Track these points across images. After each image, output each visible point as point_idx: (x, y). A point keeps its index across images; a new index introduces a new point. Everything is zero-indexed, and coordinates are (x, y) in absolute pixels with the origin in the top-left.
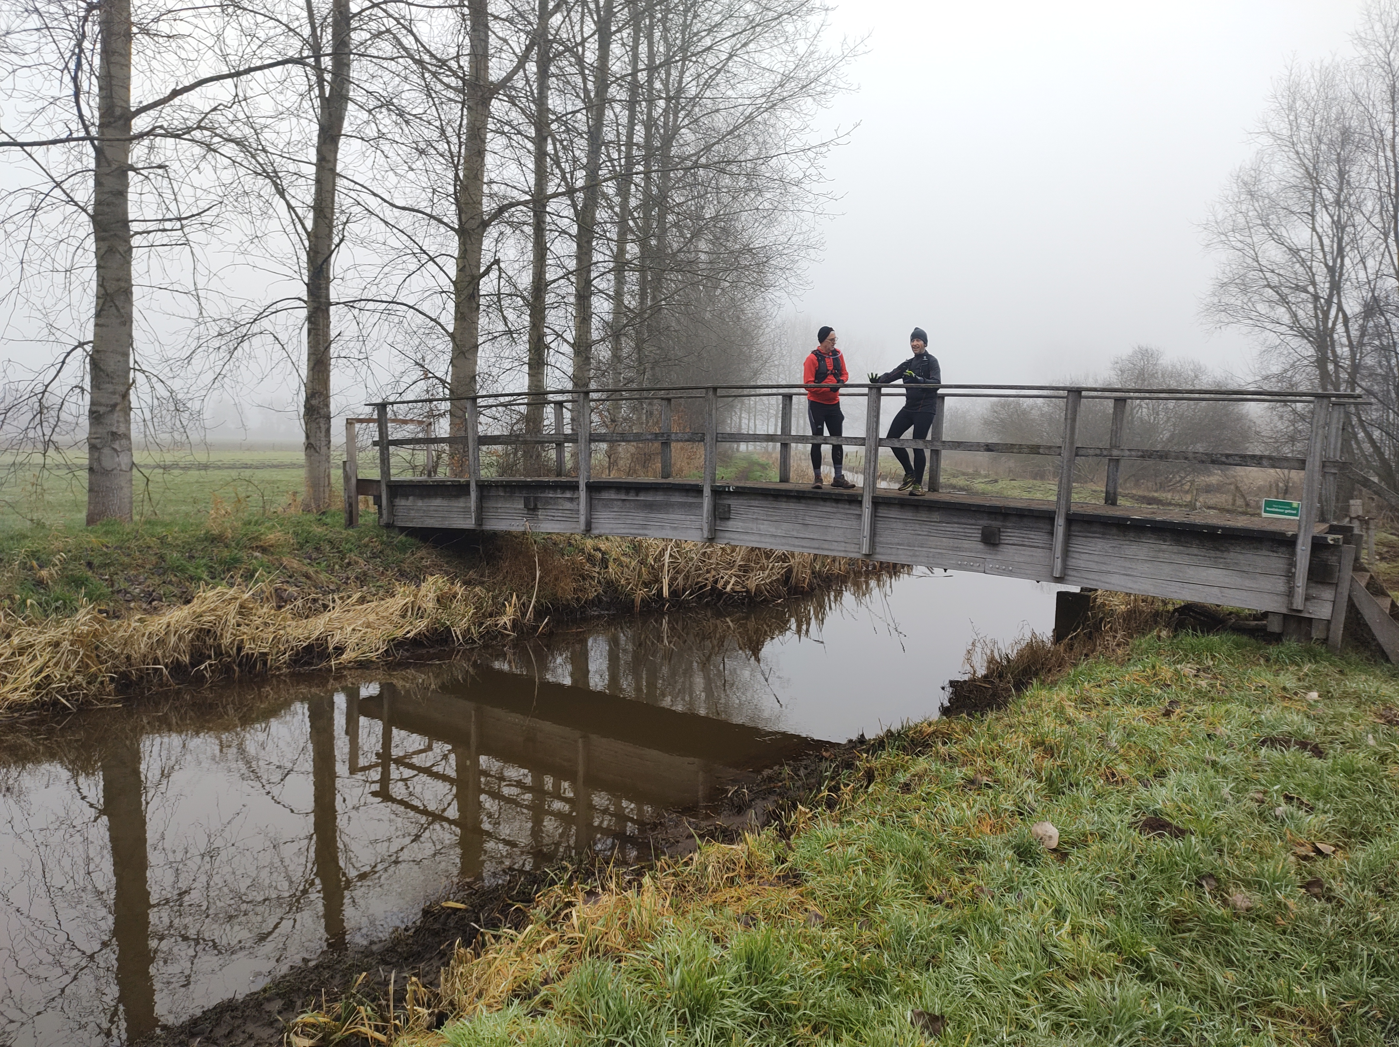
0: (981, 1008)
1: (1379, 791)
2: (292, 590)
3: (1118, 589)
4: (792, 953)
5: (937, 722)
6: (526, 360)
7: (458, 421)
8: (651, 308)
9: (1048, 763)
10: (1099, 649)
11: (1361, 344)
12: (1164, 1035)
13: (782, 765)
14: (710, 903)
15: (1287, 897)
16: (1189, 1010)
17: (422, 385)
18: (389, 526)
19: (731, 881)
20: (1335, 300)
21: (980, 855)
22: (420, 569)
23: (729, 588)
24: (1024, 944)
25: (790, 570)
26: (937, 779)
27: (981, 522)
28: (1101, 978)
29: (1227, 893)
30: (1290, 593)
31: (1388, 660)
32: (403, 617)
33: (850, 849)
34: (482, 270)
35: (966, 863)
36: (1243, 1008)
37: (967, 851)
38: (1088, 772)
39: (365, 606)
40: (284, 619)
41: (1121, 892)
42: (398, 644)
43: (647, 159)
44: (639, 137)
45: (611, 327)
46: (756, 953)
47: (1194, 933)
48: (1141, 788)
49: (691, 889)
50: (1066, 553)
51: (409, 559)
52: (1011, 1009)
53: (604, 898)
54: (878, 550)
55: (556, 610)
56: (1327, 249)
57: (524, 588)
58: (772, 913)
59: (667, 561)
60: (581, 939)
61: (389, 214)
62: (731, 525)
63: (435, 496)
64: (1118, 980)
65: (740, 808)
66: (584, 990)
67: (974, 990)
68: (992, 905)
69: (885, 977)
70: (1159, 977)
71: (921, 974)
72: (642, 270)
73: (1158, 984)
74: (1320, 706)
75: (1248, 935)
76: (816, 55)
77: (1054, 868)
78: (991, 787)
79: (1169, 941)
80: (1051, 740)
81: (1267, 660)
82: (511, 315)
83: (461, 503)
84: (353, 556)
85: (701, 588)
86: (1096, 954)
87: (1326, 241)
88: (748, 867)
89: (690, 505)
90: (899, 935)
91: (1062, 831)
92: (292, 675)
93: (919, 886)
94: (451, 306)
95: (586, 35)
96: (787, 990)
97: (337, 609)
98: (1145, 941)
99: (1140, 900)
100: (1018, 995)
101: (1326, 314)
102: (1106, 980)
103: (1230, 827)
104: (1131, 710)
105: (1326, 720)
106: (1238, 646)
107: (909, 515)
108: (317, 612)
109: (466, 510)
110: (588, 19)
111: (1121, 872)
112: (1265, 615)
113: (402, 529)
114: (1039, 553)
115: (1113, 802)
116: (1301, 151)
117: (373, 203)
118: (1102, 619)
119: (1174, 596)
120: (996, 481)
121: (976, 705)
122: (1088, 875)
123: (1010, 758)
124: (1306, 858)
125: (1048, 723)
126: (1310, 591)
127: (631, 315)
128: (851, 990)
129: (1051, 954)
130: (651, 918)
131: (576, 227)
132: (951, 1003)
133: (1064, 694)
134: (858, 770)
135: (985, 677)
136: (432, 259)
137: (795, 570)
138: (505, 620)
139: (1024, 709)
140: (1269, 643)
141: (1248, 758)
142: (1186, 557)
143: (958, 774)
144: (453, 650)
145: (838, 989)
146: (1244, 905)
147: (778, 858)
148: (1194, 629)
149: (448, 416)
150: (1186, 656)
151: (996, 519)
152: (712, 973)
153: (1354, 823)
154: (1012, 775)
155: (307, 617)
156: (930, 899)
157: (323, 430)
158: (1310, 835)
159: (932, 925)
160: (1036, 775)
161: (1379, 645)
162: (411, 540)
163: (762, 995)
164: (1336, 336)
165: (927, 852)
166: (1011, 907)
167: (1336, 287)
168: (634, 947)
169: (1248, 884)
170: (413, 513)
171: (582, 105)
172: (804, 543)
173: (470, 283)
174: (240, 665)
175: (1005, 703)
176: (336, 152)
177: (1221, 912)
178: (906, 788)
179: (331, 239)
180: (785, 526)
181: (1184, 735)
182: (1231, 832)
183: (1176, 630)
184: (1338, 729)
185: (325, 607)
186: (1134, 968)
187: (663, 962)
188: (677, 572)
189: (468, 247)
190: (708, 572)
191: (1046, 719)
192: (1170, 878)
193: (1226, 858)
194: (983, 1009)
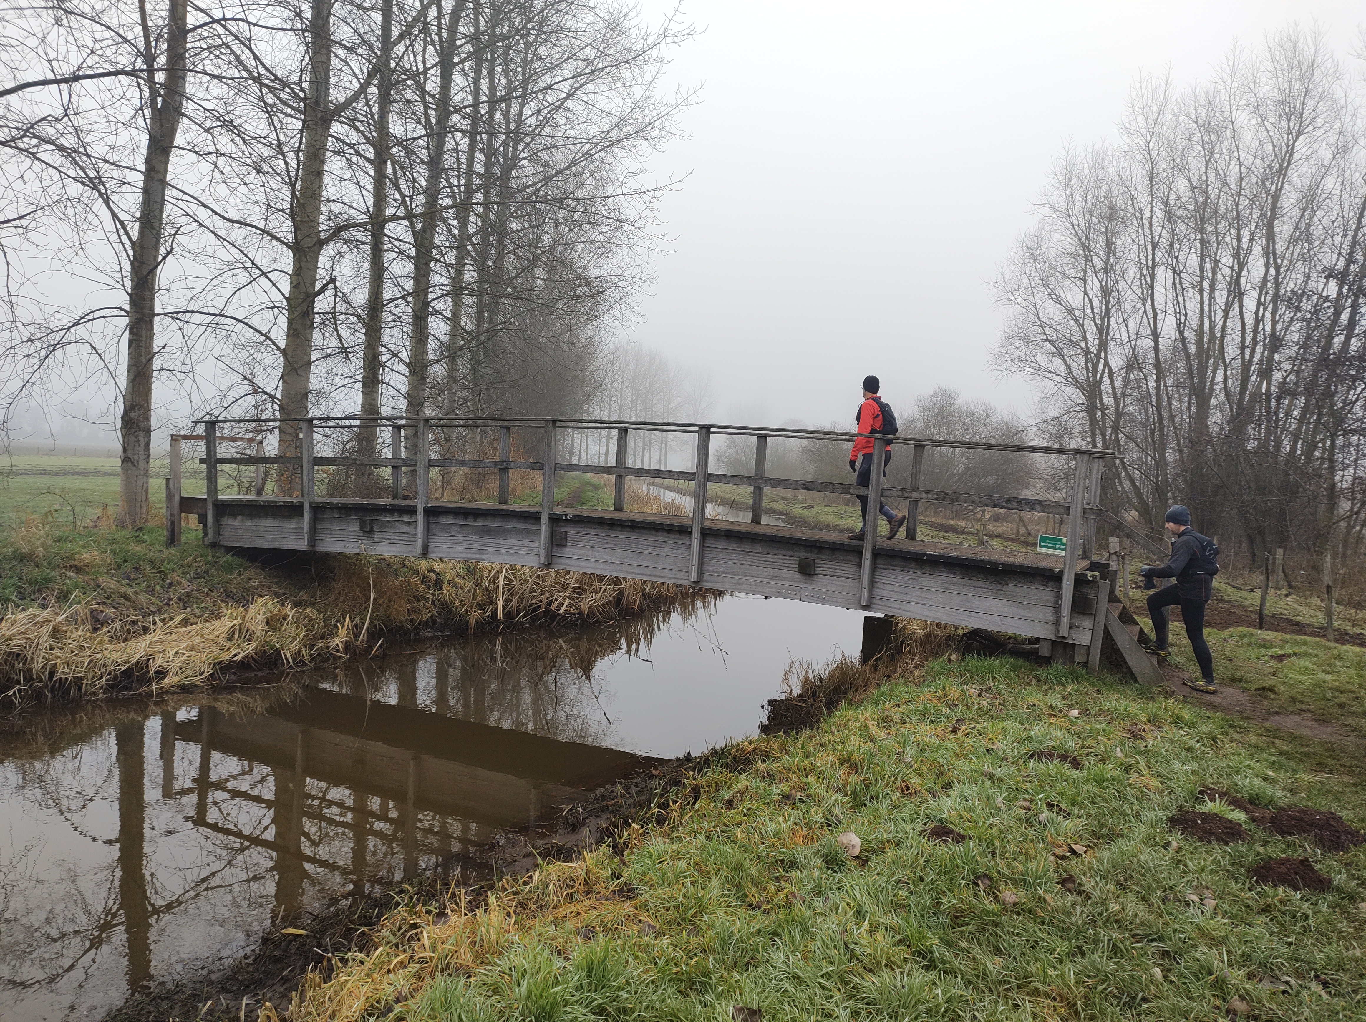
0: (793, 1001)
1: (1123, 797)
2: (109, 611)
3: (917, 616)
4: (628, 961)
5: (758, 740)
6: (360, 377)
7: (287, 437)
8: (487, 331)
9: (853, 779)
10: (900, 670)
11: (1124, 395)
12: (943, 1016)
13: (614, 783)
14: (551, 918)
15: (1046, 892)
16: (964, 993)
17: (251, 399)
18: (214, 545)
19: (570, 897)
20: (1103, 356)
21: (793, 864)
22: (246, 590)
23: (562, 610)
24: (829, 942)
25: (621, 592)
26: (757, 795)
27: (798, 554)
28: (893, 969)
29: (998, 890)
30: (1057, 622)
31: (1136, 681)
32: (230, 639)
33: (680, 864)
34: (318, 286)
35: (781, 872)
36: (1008, 990)
37: (782, 861)
38: (886, 786)
39: (188, 628)
40: (101, 642)
41: (911, 893)
42: (224, 668)
43: (486, 187)
44: (479, 168)
45: (447, 348)
46: (596, 962)
47: (970, 927)
48: (930, 798)
49: (534, 907)
50: (872, 584)
51: (236, 580)
52: (818, 1000)
53: (453, 918)
54: (705, 577)
55: (390, 631)
56: (1095, 310)
57: (357, 609)
58: (609, 925)
59: (502, 583)
60: (431, 958)
61: (220, 226)
62: (568, 551)
63: (266, 516)
64: (906, 971)
65: (575, 826)
66: (437, 1005)
67: (787, 986)
68: (803, 909)
69: (710, 979)
70: (941, 966)
71: (741, 974)
72: (479, 294)
73: (939, 971)
74: (1080, 722)
75: (1014, 926)
76: (651, 101)
77: (856, 874)
78: (803, 802)
79: (951, 935)
80: (855, 757)
81: (1039, 681)
82: (345, 333)
83: (293, 524)
84: (175, 576)
85: (535, 610)
86: (889, 948)
87: (1096, 303)
88: (586, 884)
89: (528, 531)
90: (723, 940)
91: (863, 840)
92: (109, 701)
93: (740, 894)
94: (283, 322)
95: (428, 65)
96: (624, 994)
97: (158, 632)
98: (930, 935)
99: (927, 900)
100: (823, 988)
101: (1095, 367)
102: (897, 971)
103: (1002, 832)
104: (925, 728)
105: (1085, 735)
106: (1015, 668)
107: (734, 546)
108: (135, 635)
109: (299, 531)
110: (430, 49)
111: (912, 875)
112: (1037, 640)
113: (229, 549)
114: (849, 583)
115: (907, 812)
116: (1076, 222)
117: (203, 214)
118: (903, 642)
119: (963, 624)
120: (812, 507)
121: (792, 723)
122: (884, 879)
123: (820, 775)
124: (1063, 858)
125: (854, 742)
126: (1074, 621)
127: (468, 337)
128: (680, 992)
129: (852, 950)
130: (498, 934)
131: (414, 250)
132: (766, 998)
133: (867, 714)
134: (685, 787)
135: (801, 696)
136: (264, 274)
137: (626, 592)
138: (338, 641)
139: (834, 728)
140: (1041, 666)
141: (1019, 770)
142: (973, 589)
143: (776, 789)
144: (283, 672)
145: (669, 991)
146: (1011, 901)
147: (614, 874)
148: (979, 654)
149: (277, 431)
150: (972, 677)
151: (811, 552)
152: (556, 983)
153: (1102, 826)
154: (821, 790)
155: (125, 640)
156: (750, 906)
157: (142, 444)
158: (1067, 837)
159: (752, 930)
160: (842, 790)
161: (1129, 668)
162: (237, 560)
163: (601, 1001)
164: (1103, 388)
165: (747, 863)
166: (818, 910)
167: (1103, 345)
168: (482, 963)
169: (1015, 882)
170: (240, 533)
171: (424, 132)
172: (637, 570)
173: (304, 300)
174: (52, 690)
175: (818, 721)
176: (167, 163)
177: (994, 907)
178: (729, 804)
179: (157, 248)
180: (619, 553)
181: (968, 750)
182: (1003, 835)
183: (964, 654)
184: (1093, 743)
185: (146, 630)
186: (921, 959)
187: (510, 975)
188: (512, 594)
189: (303, 264)
190: (542, 594)
191: (852, 737)
192: (952, 879)
193: (998, 860)
194: (794, 1001)
